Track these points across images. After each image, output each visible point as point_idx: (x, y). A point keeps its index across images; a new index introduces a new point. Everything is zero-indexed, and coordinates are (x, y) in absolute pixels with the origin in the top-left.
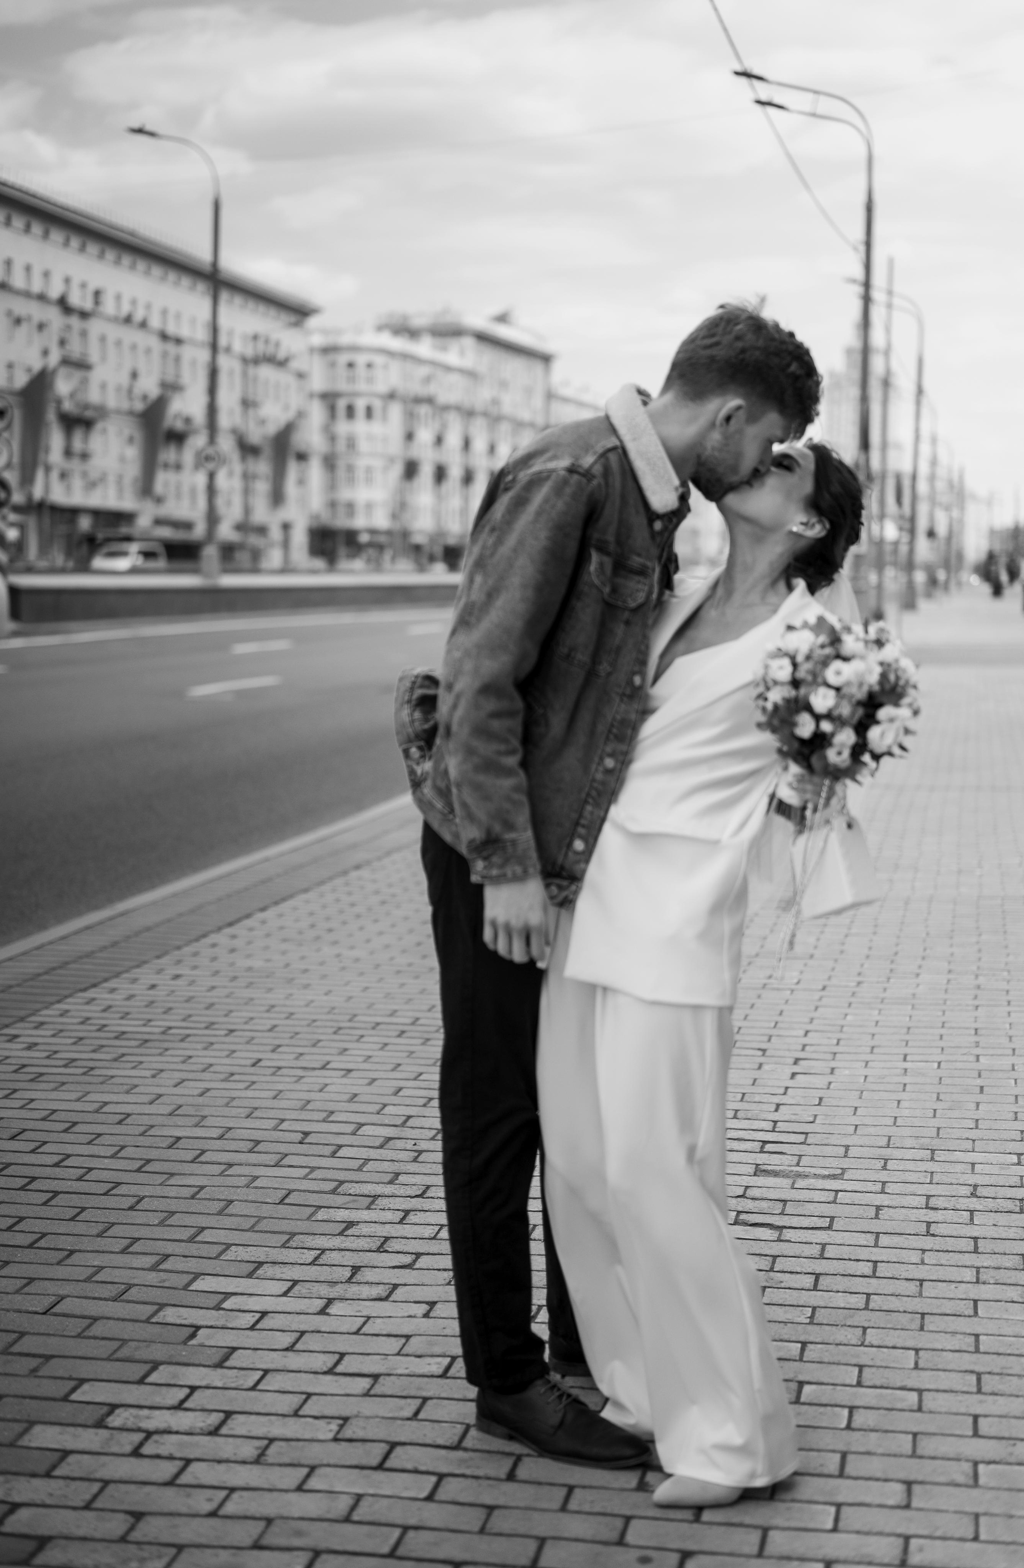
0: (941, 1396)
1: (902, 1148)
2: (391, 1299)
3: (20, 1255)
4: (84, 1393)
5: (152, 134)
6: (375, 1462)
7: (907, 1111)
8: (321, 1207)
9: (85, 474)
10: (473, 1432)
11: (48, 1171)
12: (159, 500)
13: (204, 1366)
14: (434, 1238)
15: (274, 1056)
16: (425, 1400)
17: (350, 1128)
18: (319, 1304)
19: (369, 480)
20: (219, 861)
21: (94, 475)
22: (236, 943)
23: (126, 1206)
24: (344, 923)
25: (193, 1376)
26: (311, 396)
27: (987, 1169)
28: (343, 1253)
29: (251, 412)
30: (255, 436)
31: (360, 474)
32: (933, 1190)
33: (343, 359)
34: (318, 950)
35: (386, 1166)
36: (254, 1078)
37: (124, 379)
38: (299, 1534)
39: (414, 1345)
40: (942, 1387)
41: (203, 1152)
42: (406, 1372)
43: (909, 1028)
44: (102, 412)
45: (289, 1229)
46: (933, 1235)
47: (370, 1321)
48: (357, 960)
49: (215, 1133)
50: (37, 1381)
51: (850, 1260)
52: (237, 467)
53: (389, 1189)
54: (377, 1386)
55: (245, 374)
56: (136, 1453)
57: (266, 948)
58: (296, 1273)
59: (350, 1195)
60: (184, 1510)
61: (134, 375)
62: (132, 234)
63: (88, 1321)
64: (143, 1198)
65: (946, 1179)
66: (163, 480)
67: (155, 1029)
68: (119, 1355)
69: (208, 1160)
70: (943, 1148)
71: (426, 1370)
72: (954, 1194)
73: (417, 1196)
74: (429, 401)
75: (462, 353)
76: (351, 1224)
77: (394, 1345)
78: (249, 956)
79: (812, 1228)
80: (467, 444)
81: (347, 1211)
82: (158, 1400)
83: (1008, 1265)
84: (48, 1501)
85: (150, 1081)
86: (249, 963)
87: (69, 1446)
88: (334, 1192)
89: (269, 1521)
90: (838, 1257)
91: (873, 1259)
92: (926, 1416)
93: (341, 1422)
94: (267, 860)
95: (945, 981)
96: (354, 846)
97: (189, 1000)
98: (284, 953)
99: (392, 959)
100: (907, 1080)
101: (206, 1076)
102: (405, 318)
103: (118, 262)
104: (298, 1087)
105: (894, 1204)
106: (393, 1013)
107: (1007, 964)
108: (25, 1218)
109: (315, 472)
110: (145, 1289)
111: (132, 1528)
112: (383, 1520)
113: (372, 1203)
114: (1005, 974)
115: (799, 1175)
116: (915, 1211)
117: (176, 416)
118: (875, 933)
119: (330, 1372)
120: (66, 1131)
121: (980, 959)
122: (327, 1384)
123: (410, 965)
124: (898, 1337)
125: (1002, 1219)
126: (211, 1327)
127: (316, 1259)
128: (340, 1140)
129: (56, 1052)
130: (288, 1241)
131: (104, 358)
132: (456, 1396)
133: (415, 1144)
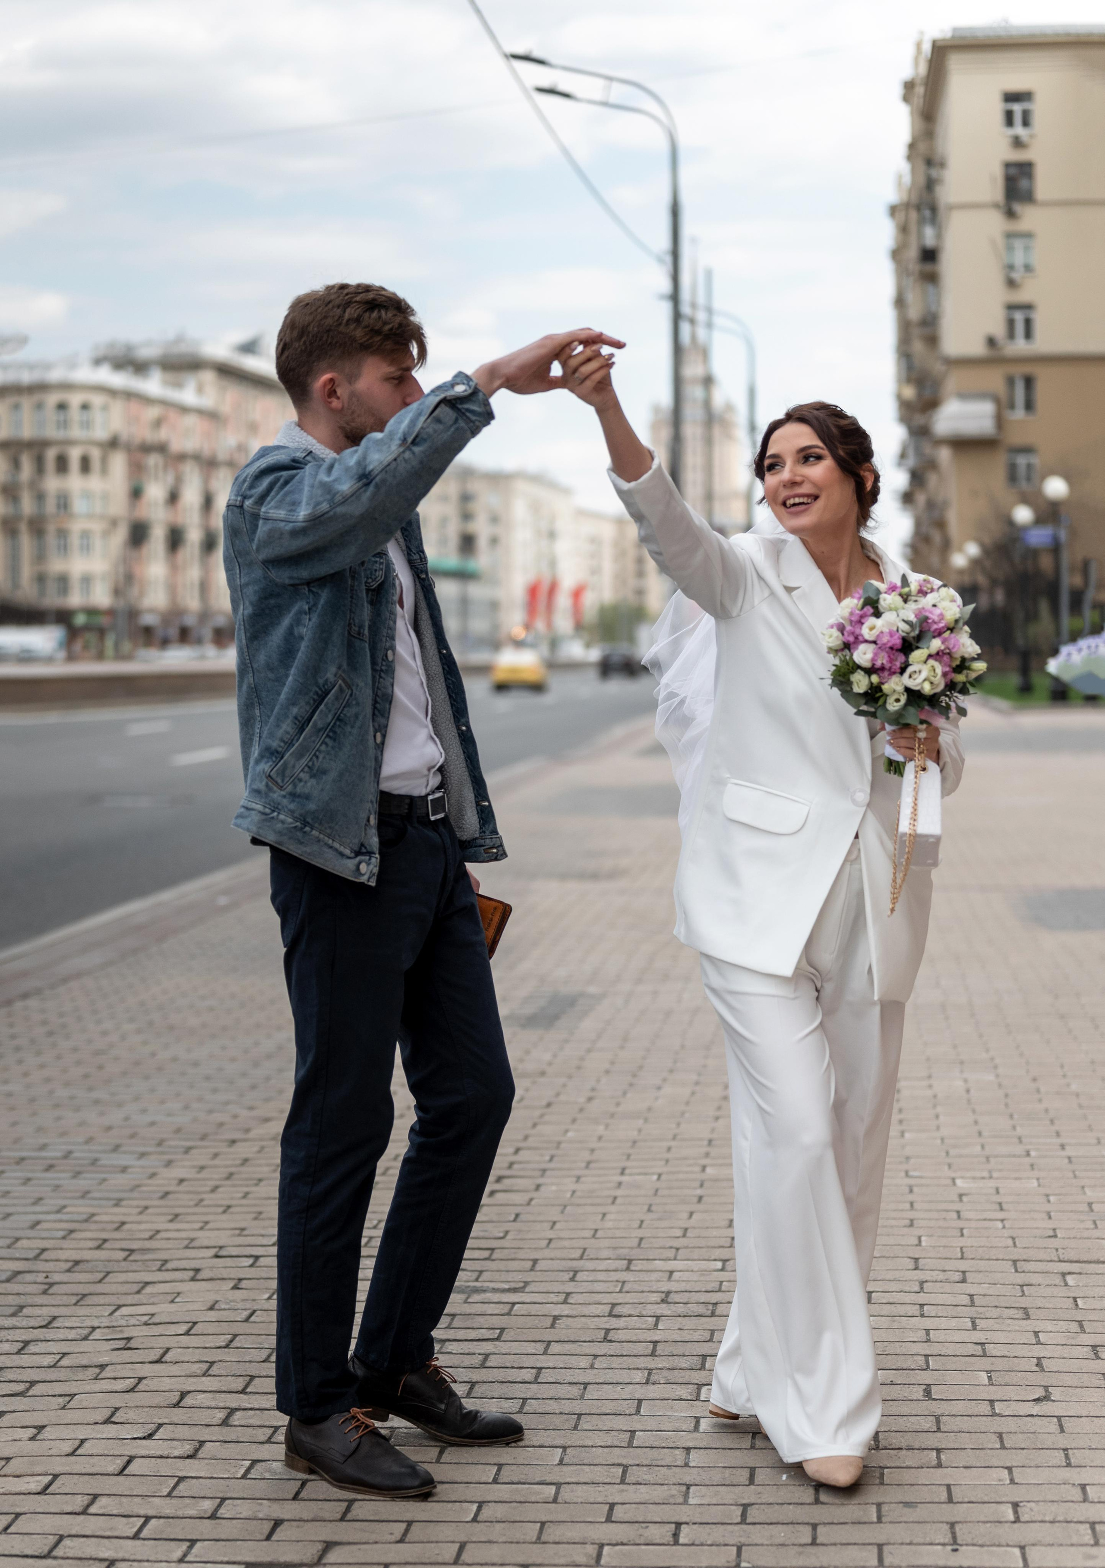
0: (580, 1488)
1: (597, 1259)
7: (611, 1223)
14: (54, 1366)
16: (18, 1515)
19: (86, 548)
27: (686, 1276)
31: (75, 541)
32: (620, 1298)
33: (52, 399)
35: (10, 1299)
39: (14, 1466)
40: (582, 1480)
43: (634, 1142)
46: (610, 1341)
51: (513, 1367)
53: (9, 1322)
65: (637, 1287)
70: (641, 1257)
71: (24, 1488)
72: (643, 1301)
73: (40, 1327)
74: (161, 448)
75: (200, 390)
79: (479, 1340)
80: (207, 501)
83: (684, 1365)
90: (500, 1365)
91: (538, 1366)
92: (560, 1507)
95: (689, 1094)
96: (24, 974)
99: (51, 1092)
100: (619, 1193)
102: (129, 348)
105: (574, 1313)
106: (43, 1147)
115: (477, 1291)
116: (595, 1319)
123: (71, 1098)
124: (548, 1437)
125: (689, 1323)
132: (52, 1510)
133: (47, 1277)
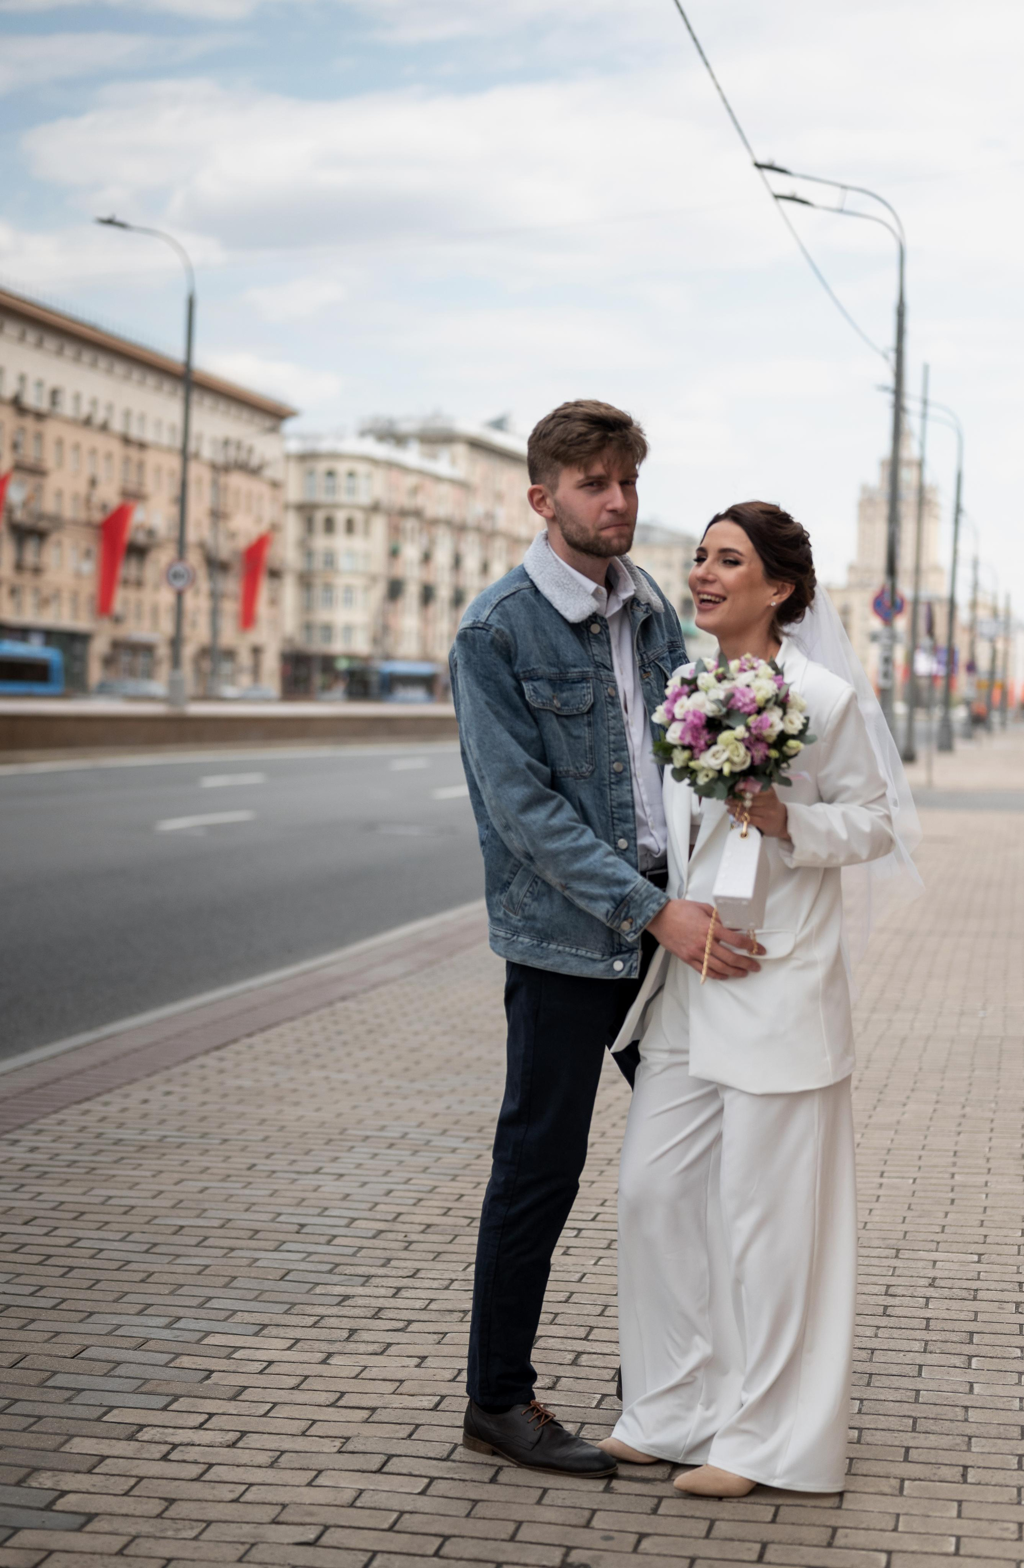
0: (878, 1433)
2: (385, 1354)
3: (44, 1315)
4: (114, 1416)
5: (122, 225)
6: (375, 1467)
7: (878, 1218)
8: (318, 1284)
9: (37, 591)
10: (460, 1449)
11: (62, 1251)
12: (118, 620)
13: (220, 1399)
14: (425, 1309)
15: (268, 1162)
16: (418, 1426)
17: (344, 1222)
18: (321, 1356)
19: (349, 601)
20: (200, 991)
21: (47, 592)
22: (224, 1065)
23: (138, 1279)
24: (331, 1049)
25: (210, 1406)
26: (286, 507)
27: (948, 1265)
28: (341, 1319)
29: (221, 525)
30: (225, 550)
31: (339, 593)
32: (893, 1281)
33: (322, 467)
34: (307, 1073)
35: (379, 1253)
36: (250, 1180)
37: (82, 487)
38: (311, 1514)
39: (406, 1387)
40: (880, 1427)
41: (206, 1238)
42: (401, 1406)
43: (889, 1150)
44: (57, 522)
45: (290, 1300)
46: (889, 1316)
47: (367, 1369)
48: (345, 1082)
49: (216, 1223)
50: (72, 1407)
52: (204, 585)
53: (381, 1271)
54: (374, 1415)
55: (215, 484)
56: (165, 1458)
57: (255, 1070)
58: (298, 1333)
59: (345, 1274)
60: (211, 1498)
61: (93, 483)
62: (93, 328)
63: (113, 1365)
64: (153, 1273)
65: (906, 1273)
66: (122, 598)
67: (153, 1135)
68: (143, 1389)
69: (211, 1245)
70: (907, 1248)
71: (418, 1405)
72: (913, 1284)
73: (408, 1277)
74: (417, 514)
75: (453, 462)
76: (347, 1297)
77: (390, 1387)
78: (238, 1077)
80: (457, 562)
81: (343, 1288)
82: (180, 1422)
83: (955, 1339)
84: (92, 1490)
85: (151, 1180)
86: (239, 1082)
87: (106, 1452)
88: (330, 1272)
89: (284, 1506)
92: (864, 1447)
93: (344, 1440)
94: (250, 990)
95: (931, 1111)
96: (339, 979)
97: (182, 1113)
98: (272, 1074)
99: (380, 1082)
100: (881, 1192)
101: (204, 1176)
102: (391, 422)
103: (77, 359)
104: (293, 1187)
106: (383, 1128)
107: (995, 1097)
108: (45, 1287)
109: (289, 591)
110: (161, 1342)
111: (166, 1509)
112: (383, 1507)
113: (367, 1281)
114: (993, 1105)
116: (874, 1297)
117: (140, 527)
118: (867, 1067)
119: (332, 1405)
120: (75, 1219)
121: (969, 1092)
122: (331, 1413)
123: (398, 1087)
125: (955, 1305)
126: (224, 1371)
127: (316, 1323)
128: (334, 1232)
129: (57, 1155)
130: (289, 1309)
131: (60, 464)
132: (445, 1424)
133: (406, 1236)
